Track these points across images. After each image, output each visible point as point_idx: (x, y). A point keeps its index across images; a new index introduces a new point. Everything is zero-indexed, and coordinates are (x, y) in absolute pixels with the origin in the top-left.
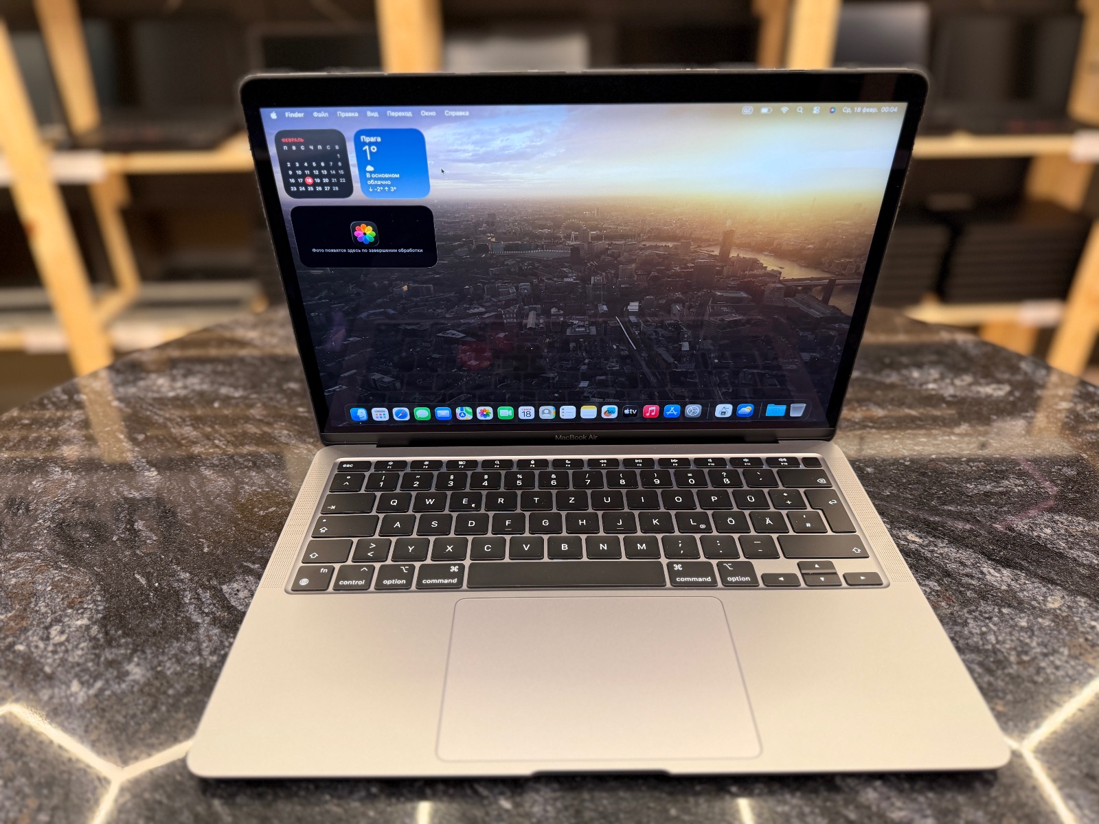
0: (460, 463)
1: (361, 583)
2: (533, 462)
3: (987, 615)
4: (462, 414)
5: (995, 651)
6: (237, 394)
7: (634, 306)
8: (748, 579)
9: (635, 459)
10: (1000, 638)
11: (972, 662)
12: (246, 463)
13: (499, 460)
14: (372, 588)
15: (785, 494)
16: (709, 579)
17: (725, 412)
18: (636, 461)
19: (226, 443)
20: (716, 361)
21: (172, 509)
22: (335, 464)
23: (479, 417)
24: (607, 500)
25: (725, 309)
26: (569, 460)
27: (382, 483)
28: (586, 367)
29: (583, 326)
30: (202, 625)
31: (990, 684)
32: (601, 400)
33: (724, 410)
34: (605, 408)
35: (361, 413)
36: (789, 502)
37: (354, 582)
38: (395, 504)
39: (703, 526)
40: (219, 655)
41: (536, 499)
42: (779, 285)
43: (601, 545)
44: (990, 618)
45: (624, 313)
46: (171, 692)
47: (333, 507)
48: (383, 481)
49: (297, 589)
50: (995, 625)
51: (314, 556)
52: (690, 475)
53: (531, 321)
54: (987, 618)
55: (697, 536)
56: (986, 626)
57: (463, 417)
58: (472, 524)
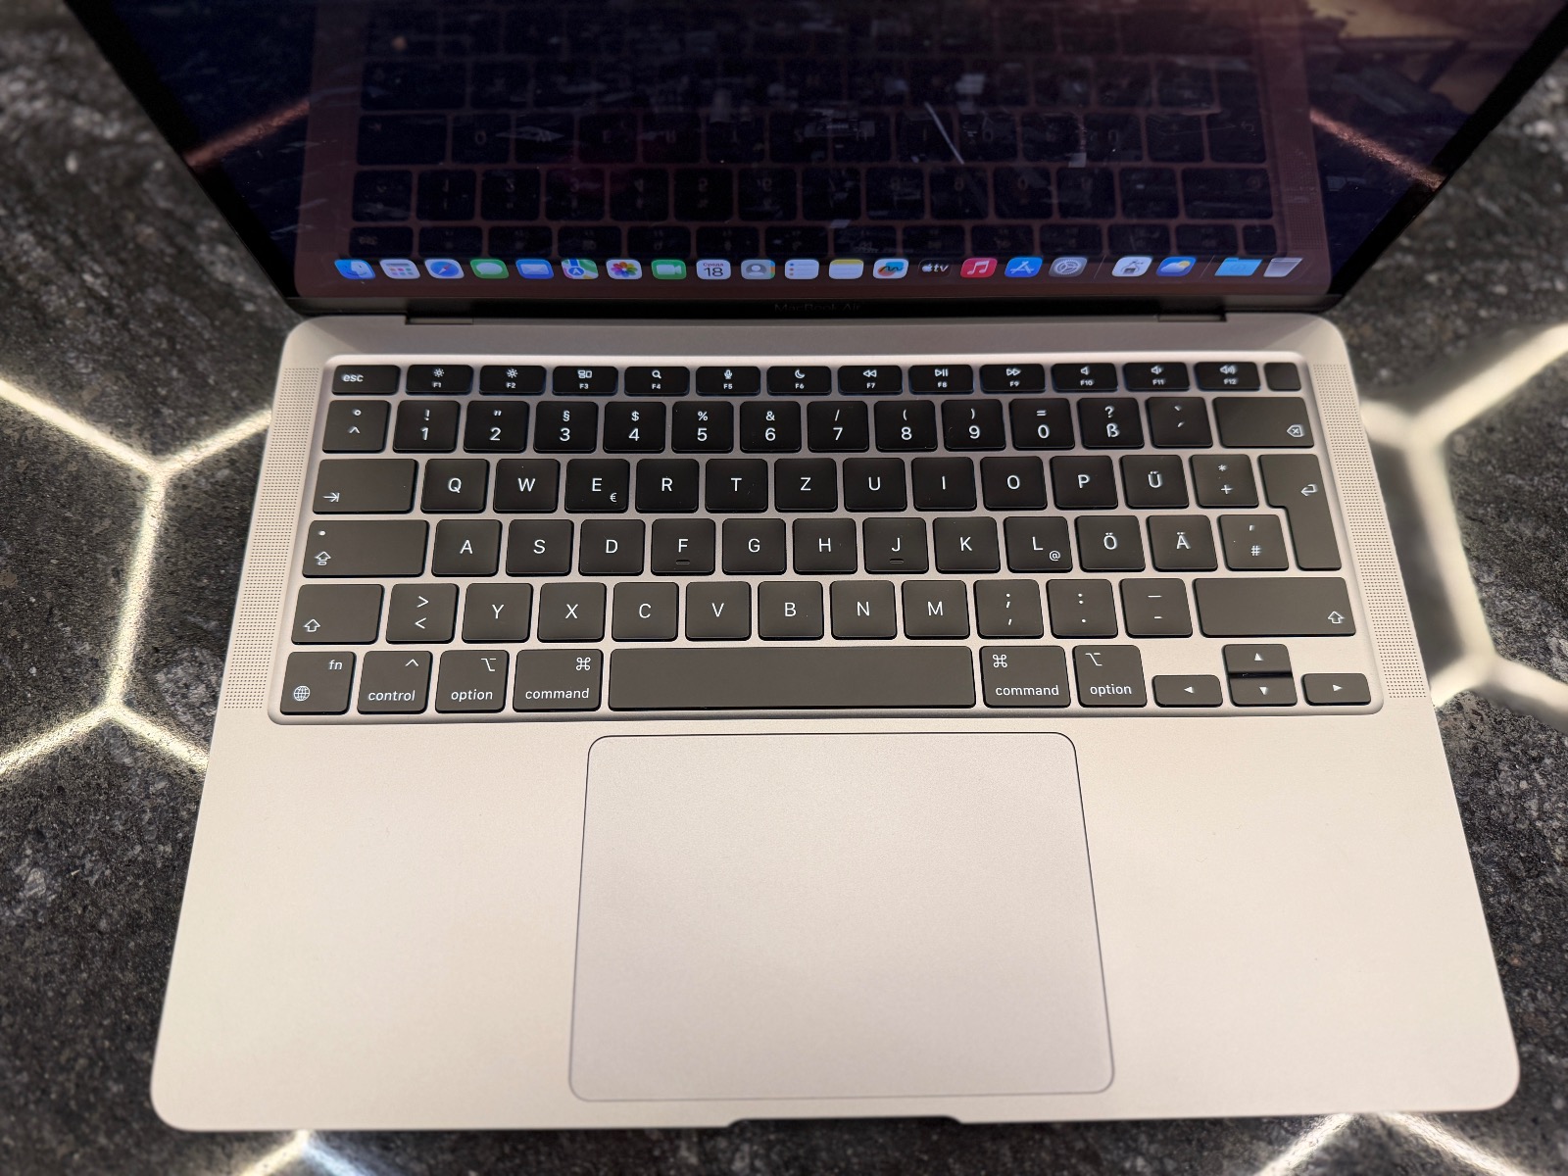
0: (582, 375)
1: (409, 696)
2: (728, 375)
3: (1534, 753)
4: (576, 271)
5: (1534, 835)
6: (110, 133)
7: (971, 84)
8: (1126, 690)
9: (933, 367)
10: (1547, 806)
11: (1488, 860)
12: (155, 342)
13: (662, 369)
14: (431, 711)
15: (1222, 468)
16: (1055, 691)
17: (1133, 270)
18: (937, 373)
19: (106, 280)
20: (1140, 187)
21: (30, 474)
22: (326, 372)
23: (612, 274)
24: (875, 485)
25: (1187, 94)
26: (803, 369)
27: (426, 430)
28: (846, 195)
29: (843, 121)
30: (132, 771)
31: (1510, 908)
32: (876, 250)
33: (1133, 266)
34: (880, 263)
35: (360, 268)
36: (1226, 489)
37: (394, 696)
38: (457, 490)
39: (1055, 556)
40: (175, 841)
41: (736, 480)
42: (1331, 49)
43: (859, 604)
44: (1538, 760)
45: (946, 98)
46: (103, 924)
47: (336, 497)
48: (426, 424)
49: (290, 708)
50: (1544, 776)
51: (312, 626)
52: (1041, 413)
53: (719, 108)
54: (1534, 759)
55: (1042, 579)
56: (1529, 778)
57: (577, 274)
58: (612, 546)
